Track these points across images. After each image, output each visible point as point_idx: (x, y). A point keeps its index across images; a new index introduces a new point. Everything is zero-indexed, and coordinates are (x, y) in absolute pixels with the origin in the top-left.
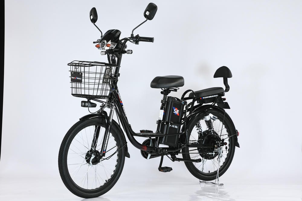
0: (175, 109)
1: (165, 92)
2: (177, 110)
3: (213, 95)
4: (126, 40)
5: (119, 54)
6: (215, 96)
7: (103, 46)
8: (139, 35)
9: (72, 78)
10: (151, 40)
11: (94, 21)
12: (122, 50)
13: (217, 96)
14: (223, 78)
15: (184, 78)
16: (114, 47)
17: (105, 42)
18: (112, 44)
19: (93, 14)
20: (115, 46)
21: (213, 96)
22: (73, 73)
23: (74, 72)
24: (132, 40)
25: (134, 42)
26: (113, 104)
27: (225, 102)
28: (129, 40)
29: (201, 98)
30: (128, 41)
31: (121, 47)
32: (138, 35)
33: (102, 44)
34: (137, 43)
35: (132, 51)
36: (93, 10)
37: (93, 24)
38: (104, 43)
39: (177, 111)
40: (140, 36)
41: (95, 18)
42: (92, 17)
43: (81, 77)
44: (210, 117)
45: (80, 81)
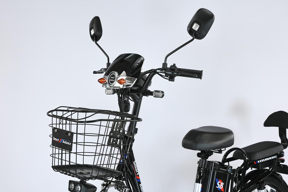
0: (219, 182)
1: (204, 154)
2: (222, 183)
3: (271, 156)
4: (153, 72)
5: (138, 95)
6: (273, 158)
7: (112, 82)
8: (176, 65)
9: (55, 139)
10: (198, 74)
11: (96, 38)
12: (144, 90)
13: (275, 157)
14: (278, 127)
15: (234, 133)
16: (132, 85)
17: (116, 74)
18: (127, 79)
19: (94, 26)
20: (134, 83)
21: (270, 158)
22: (56, 131)
23: (59, 130)
24: (164, 73)
25: (167, 76)
26: (124, 182)
27: (284, 165)
28: (158, 73)
29: (255, 163)
30: (157, 75)
31: (144, 85)
32: (174, 65)
33: (111, 79)
34: (172, 79)
35: (163, 92)
36: (95, 21)
37: (94, 43)
38: (114, 76)
39: (221, 185)
40: (178, 66)
41: (98, 34)
42: (93, 33)
43: (70, 139)
44: (267, 190)
45: (69, 149)
